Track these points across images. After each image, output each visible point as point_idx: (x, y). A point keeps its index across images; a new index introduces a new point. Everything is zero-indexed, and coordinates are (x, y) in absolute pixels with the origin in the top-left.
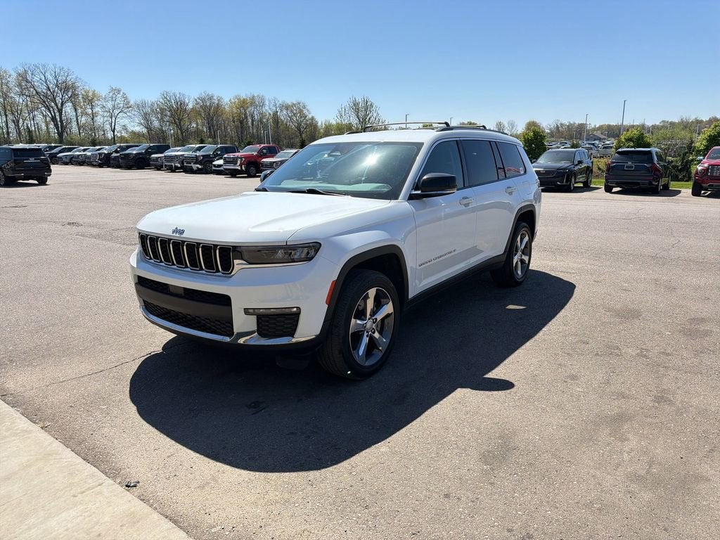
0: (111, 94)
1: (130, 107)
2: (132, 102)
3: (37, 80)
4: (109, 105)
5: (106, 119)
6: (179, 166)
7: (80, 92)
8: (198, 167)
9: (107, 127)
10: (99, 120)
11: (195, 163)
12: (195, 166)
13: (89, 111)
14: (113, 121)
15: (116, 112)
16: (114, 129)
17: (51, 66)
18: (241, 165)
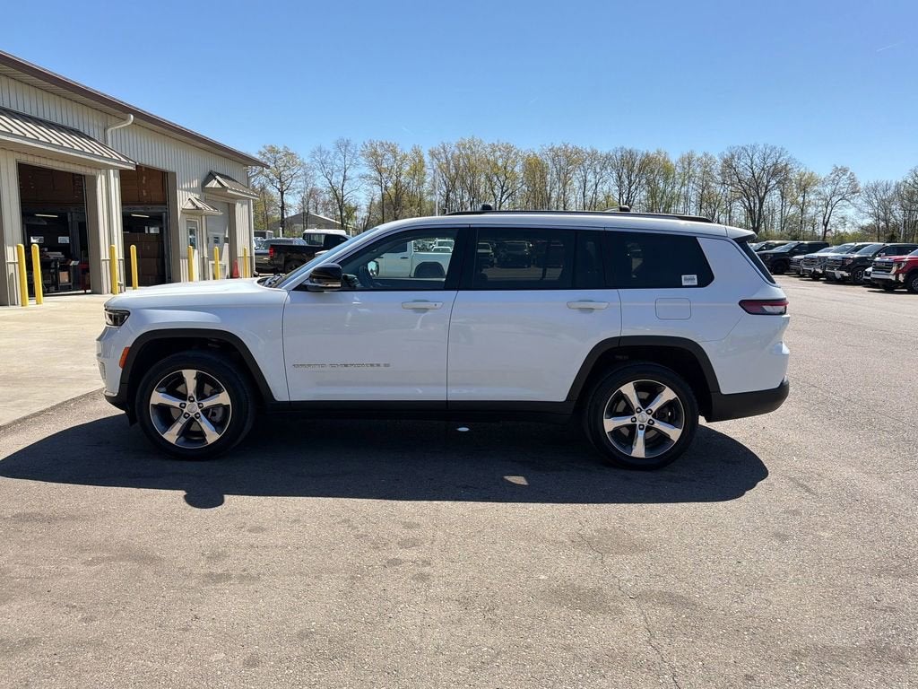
0: (833, 176)
1: (858, 192)
2: (861, 186)
3: (742, 165)
4: (828, 190)
5: (820, 209)
6: (821, 272)
7: (794, 176)
8: (842, 275)
9: (820, 219)
10: (811, 211)
11: (840, 269)
12: (838, 274)
13: (800, 199)
14: (828, 211)
15: (835, 199)
16: (827, 223)
17: (761, 147)
18: (897, 274)
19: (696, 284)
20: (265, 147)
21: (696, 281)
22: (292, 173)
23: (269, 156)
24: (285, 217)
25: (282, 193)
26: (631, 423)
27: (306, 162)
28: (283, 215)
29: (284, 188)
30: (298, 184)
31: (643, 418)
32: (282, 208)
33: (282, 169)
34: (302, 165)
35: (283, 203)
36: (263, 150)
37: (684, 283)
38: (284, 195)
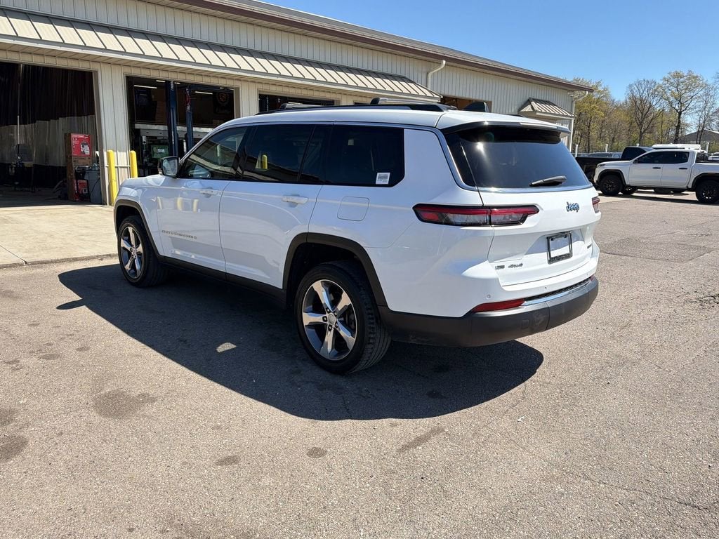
19: (387, 183)
20: (669, 73)
21: (378, 176)
22: (692, 94)
23: (672, 81)
24: (680, 135)
25: (680, 113)
26: (322, 321)
27: (709, 83)
28: (677, 133)
29: (683, 108)
30: (697, 104)
31: (332, 318)
32: (678, 127)
33: (683, 92)
34: (706, 86)
35: (679, 122)
36: (667, 76)
37: (378, 182)
38: (682, 115)
